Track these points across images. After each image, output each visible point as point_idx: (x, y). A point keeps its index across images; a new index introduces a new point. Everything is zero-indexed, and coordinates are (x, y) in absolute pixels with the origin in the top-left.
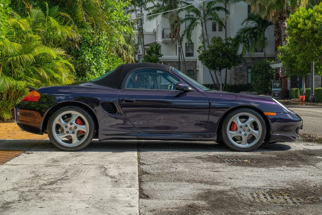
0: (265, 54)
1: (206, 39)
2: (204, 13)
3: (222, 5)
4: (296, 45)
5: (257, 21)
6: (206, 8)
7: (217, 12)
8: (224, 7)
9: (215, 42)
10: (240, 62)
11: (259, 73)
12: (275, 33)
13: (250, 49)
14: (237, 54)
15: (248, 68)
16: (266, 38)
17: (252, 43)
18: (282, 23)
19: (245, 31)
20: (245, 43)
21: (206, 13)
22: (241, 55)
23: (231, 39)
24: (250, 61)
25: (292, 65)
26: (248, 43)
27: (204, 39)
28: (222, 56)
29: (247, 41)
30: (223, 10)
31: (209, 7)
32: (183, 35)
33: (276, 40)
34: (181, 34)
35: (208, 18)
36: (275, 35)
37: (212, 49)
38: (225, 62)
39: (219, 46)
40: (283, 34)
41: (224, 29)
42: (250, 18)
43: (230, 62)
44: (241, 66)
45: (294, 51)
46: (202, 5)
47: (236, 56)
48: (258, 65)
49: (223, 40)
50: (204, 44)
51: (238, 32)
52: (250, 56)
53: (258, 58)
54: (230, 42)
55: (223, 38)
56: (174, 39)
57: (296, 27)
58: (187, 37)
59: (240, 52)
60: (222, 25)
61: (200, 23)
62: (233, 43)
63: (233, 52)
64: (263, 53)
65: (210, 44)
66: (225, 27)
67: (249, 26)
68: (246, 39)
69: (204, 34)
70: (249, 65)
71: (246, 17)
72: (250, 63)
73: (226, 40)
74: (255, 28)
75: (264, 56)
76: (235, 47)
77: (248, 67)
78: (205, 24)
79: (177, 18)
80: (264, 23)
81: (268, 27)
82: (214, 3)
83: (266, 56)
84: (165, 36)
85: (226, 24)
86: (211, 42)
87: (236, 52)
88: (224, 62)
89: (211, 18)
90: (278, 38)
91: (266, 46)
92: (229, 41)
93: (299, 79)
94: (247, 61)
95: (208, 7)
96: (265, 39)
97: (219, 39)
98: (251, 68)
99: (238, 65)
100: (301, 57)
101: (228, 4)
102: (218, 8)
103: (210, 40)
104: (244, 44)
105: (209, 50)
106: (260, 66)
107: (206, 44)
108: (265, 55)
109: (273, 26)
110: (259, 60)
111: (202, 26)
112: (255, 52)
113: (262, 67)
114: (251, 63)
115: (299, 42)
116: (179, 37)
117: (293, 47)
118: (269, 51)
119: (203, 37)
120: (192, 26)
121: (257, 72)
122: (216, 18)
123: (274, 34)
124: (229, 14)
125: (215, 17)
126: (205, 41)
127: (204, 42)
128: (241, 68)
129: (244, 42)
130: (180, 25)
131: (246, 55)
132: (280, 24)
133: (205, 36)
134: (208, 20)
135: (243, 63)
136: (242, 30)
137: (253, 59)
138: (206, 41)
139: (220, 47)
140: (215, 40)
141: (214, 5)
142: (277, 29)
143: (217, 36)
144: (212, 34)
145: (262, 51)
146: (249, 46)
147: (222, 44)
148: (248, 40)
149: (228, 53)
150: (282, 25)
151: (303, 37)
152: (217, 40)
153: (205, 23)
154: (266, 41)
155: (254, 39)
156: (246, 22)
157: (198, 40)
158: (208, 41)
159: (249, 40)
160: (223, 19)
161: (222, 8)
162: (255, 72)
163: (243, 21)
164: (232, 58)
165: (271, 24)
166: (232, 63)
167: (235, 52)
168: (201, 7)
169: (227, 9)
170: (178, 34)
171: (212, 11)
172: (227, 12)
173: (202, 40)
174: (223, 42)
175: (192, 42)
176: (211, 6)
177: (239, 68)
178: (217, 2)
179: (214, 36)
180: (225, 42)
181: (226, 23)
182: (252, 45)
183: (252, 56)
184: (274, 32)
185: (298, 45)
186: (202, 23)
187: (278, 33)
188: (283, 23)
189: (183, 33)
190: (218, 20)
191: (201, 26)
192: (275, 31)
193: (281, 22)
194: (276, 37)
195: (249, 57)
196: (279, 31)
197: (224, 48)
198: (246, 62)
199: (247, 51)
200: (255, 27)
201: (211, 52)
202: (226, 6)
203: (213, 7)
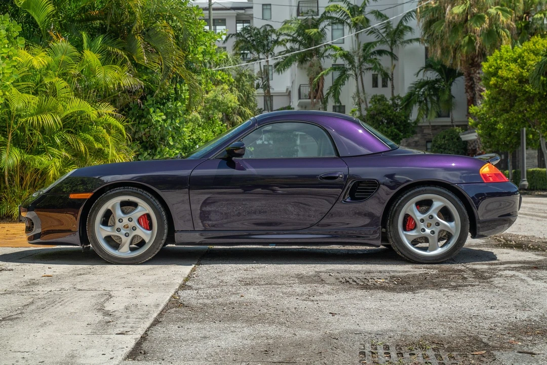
0: (452, 120)
1: (363, 99)
2: (359, 60)
3: (386, 47)
4: (497, 102)
5: (439, 71)
6: (362, 52)
7: (378, 57)
8: (389, 50)
9: (376, 102)
10: (414, 133)
11: (443, 149)
12: (467, 88)
13: (429, 112)
14: (409, 121)
15: (427, 142)
16: (453, 95)
17: (432, 104)
18: (475, 72)
19: (421, 84)
20: (422, 104)
21: (361, 60)
22: (416, 123)
23: (399, 99)
24: (430, 132)
25: (492, 134)
26: (426, 105)
27: (360, 99)
28: (387, 123)
29: (425, 101)
30: (387, 55)
31: (367, 50)
32: (328, 94)
33: (469, 98)
34: (325, 92)
35: (365, 67)
36: (467, 92)
37: (371, 113)
38: (392, 132)
39: (381, 108)
40: (478, 88)
41: (389, 83)
42: (429, 66)
43: (398, 132)
44: (416, 139)
45: (494, 112)
46: (357, 49)
47: (409, 123)
48: (442, 137)
49: (388, 100)
50: (360, 106)
51: (410, 88)
52: (430, 123)
53: (442, 126)
54: (399, 102)
55: (388, 96)
56: (315, 100)
57: (495, 74)
58: (334, 96)
59: (414, 117)
60: (387, 78)
61: (354, 74)
62: (402, 104)
63: (403, 118)
64: (449, 119)
65: (369, 105)
66: (392, 80)
67: (428, 78)
68: (423, 99)
69: (360, 92)
70: (429, 137)
71: (423, 64)
72: (430, 135)
73: (393, 99)
74: (437, 81)
75: (450, 124)
76: (406, 109)
77: (427, 140)
78: (361, 77)
79: (319, 69)
80: (449, 74)
81: (456, 79)
82: (375, 46)
83: (453, 124)
84: (303, 96)
85: (392, 76)
86: (369, 103)
87: (407, 117)
88: (390, 133)
89: (370, 67)
90: (472, 96)
91: (453, 107)
92: (396, 101)
93: (505, 157)
94: (426, 131)
95: (364, 50)
96: (451, 98)
97: (382, 99)
98: (431, 141)
99: (412, 137)
100: (504, 120)
101: (396, 46)
102: (380, 52)
103: (368, 100)
104: (420, 105)
105: (367, 115)
106: (444, 138)
107: (363, 106)
108: (452, 122)
109: (463, 77)
110: (443, 129)
111: (357, 80)
112: (436, 117)
113: (447, 140)
114: (431, 133)
115: (501, 98)
116: (323, 97)
117: (492, 105)
118: (457, 115)
119: (359, 96)
120: (341, 79)
121: (440, 148)
122: (377, 67)
123: (464, 91)
124: (397, 60)
125: (376, 65)
126: (361, 102)
127: (360, 104)
128: (416, 142)
129: (420, 102)
130: (324, 79)
131: (423, 122)
132: (473, 74)
133: (361, 94)
134: (365, 71)
135: (419, 135)
136: (416, 84)
137: (434, 128)
138: (363, 102)
139: (383, 110)
140: (376, 101)
141: (373, 47)
142: (469, 83)
143: (378, 95)
144: (371, 92)
145: (448, 116)
146: (428, 109)
147: (387, 105)
148: (426, 99)
149: (395, 119)
150: (476, 74)
151: (506, 90)
152: (379, 100)
153: (361, 74)
154: (453, 100)
155: (435, 98)
156: (422, 72)
157: (351, 100)
158: (366, 102)
159: (428, 99)
160: (388, 68)
161: (386, 51)
162: (437, 147)
163: (419, 69)
164: (402, 126)
165: (460, 74)
166: (402, 134)
167: (405, 117)
168: (355, 52)
169: (394, 52)
170: (321, 93)
171: (371, 56)
172: (394, 57)
173: (356, 101)
174: (387, 102)
175: (341, 103)
176: (370, 49)
177: (414, 141)
178: (378, 44)
179: (375, 94)
180: (391, 102)
181: (392, 74)
182: (432, 107)
183: (432, 124)
184: (465, 87)
185: (499, 103)
186: (356, 75)
187: (471, 87)
188: (477, 72)
189: (329, 91)
190: (381, 70)
191: (355, 80)
192: (466, 85)
193: (474, 70)
194: (468, 95)
195: (429, 126)
196: (472, 84)
197: (389, 111)
198: (424, 132)
199: (425, 116)
200: (436, 79)
201: (370, 117)
202: (392, 49)
203: (372, 50)
